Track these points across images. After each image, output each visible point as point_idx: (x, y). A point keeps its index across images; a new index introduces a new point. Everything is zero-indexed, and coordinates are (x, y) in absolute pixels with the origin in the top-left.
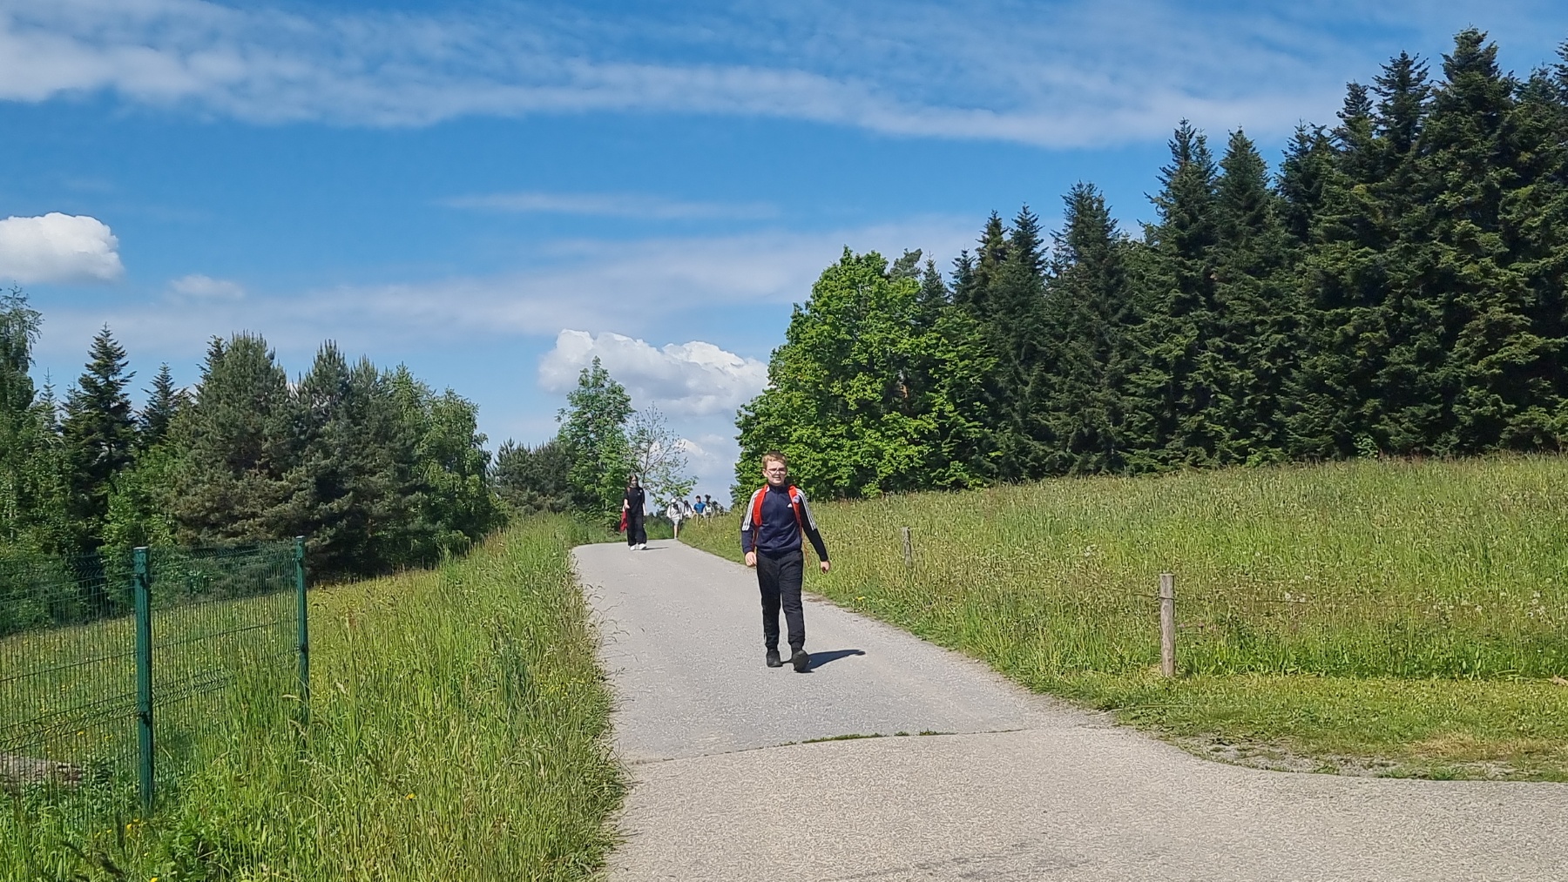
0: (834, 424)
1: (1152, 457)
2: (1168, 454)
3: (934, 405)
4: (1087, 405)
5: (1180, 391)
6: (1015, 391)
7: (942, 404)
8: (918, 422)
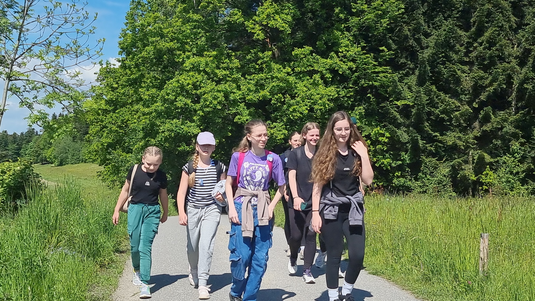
0: (229, 56)
6: (418, 41)
7: (347, 46)
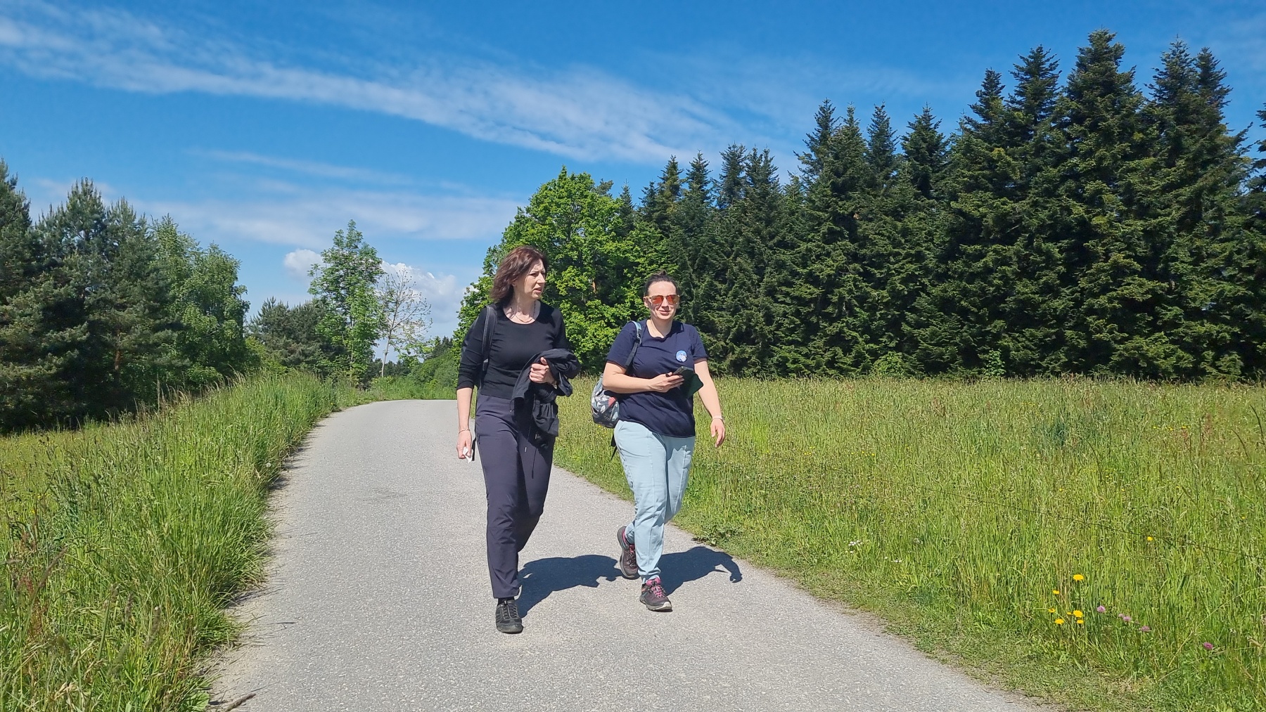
1: (796, 352)
2: (810, 351)
3: (626, 298)
4: (745, 307)
5: (827, 302)
8: (613, 310)
